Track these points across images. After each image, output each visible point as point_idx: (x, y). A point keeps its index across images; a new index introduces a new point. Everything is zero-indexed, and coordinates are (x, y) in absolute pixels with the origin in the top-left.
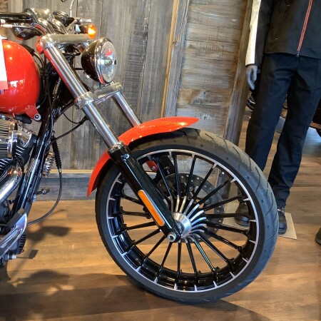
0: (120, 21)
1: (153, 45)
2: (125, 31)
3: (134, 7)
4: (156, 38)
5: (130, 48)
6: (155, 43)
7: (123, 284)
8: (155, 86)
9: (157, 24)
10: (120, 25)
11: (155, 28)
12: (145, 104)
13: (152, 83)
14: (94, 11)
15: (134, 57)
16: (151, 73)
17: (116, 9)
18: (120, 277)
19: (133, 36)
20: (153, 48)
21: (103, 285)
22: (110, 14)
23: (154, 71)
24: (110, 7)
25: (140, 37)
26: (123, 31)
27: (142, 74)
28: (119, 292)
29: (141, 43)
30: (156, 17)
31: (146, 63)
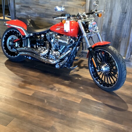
0: (117, 9)
1: (128, 16)
2: (119, 11)
3: (122, 4)
4: (129, 14)
5: (120, 17)
6: (129, 15)
7: (93, 82)
8: (128, 29)
9: (130, 9)
10: (117, 10)
11: (129, 11)
12: (124, 35)
13: (127, 29)
14: (110, 6)
15: (121, 20)
16: (126, 25)
17: (117, 5)
18: (91, 80)
19: (121, 13)
20: (128, 17)
21: (88, 81)
22: (115, 6)
23: (128, 24)
24: (115, 4)
25: (124, 13)
26: (118, 12)
27: (123, 25)
28: (91, 83)
29: (124, 15)
30: (130, 7)
31: (125, 22)
